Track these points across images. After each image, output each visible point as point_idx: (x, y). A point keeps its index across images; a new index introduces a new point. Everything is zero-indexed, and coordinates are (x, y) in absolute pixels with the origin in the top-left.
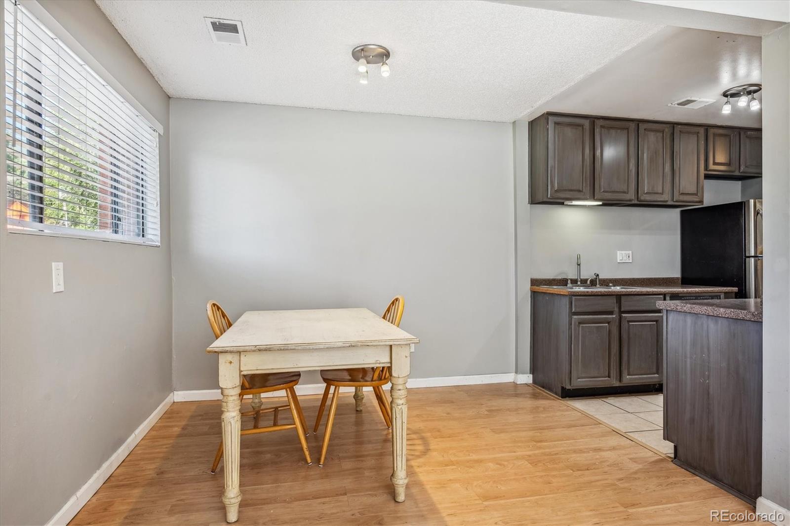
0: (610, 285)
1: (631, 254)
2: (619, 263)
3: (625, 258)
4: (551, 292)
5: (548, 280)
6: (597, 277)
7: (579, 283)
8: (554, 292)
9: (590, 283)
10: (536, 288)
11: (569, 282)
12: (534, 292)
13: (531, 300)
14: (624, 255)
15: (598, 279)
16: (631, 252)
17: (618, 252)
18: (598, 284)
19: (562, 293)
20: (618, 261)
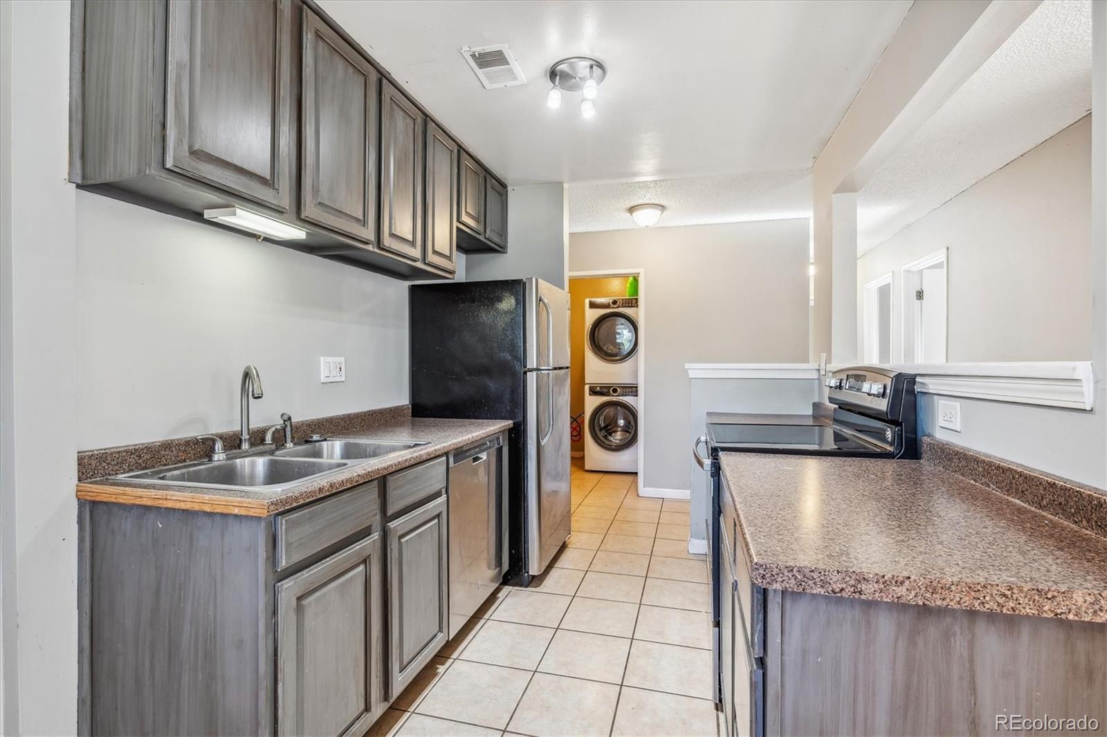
0: (315, 437)
1: (344, 364)
2: (323, 383)
3: (333, 373)
4: (183, 506)
5: (149, 449)
6: (288, 423)
7: (245, 446)
8: (196, 507)
9: (273, 439)
10: (105, 492)
11: (219, 446)
12: (94, 504)
13: (81, 540)
14: (332, 365)
15: (288, 429)
16: (342, 359)
17: (322, 358)
18: (289, 440)
19: (236, 511)
20: (322, 380)
